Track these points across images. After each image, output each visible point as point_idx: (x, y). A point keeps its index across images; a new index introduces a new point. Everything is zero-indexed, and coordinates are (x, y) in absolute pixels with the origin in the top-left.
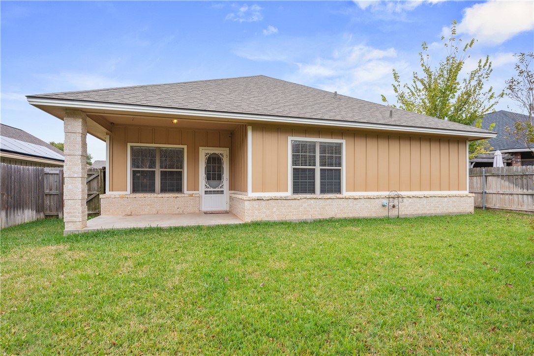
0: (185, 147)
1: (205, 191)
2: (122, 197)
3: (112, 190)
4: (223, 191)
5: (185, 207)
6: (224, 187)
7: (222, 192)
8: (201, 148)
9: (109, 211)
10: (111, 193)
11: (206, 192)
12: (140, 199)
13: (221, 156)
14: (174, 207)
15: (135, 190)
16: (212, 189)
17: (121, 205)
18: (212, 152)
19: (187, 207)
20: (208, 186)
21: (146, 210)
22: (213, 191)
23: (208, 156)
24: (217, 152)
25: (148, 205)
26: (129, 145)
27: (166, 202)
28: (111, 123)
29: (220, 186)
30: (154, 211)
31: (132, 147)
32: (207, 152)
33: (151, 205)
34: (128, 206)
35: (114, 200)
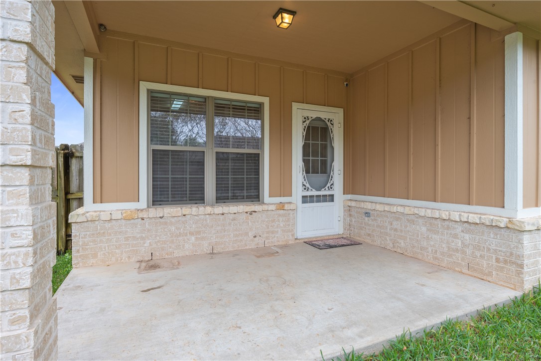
0: (266, 101)
1: (303, 197)
2: (128, 218)
3: (99, 198)
4: (332, 196)
5: (268, 233)
6: (336, 187)
7: (331, 198)
8: (295, 106)
9: (95, 256)
10: (99, 206)
11: (305, 199)
12: (173, 220)
13: (329, 124)
14: (247, 234)
15: (160, 196)
16: (315, 193)
17: (127, 239)
18: (314, 115)
19: (273, 232)
20: (308, 185)
21: (187, 246)
22: (317, 196)
23: (308, 122)
24: (323, 116)
25: (191, 234)
26: (144, 86)
27: (230, 224)
28: (101, 25)
29: (329, 185)
30: (206, 247)
31: (150, 92)
32: (307, 114)
33: (198, 233)
34: (143, 238)
35: (107, 225)
